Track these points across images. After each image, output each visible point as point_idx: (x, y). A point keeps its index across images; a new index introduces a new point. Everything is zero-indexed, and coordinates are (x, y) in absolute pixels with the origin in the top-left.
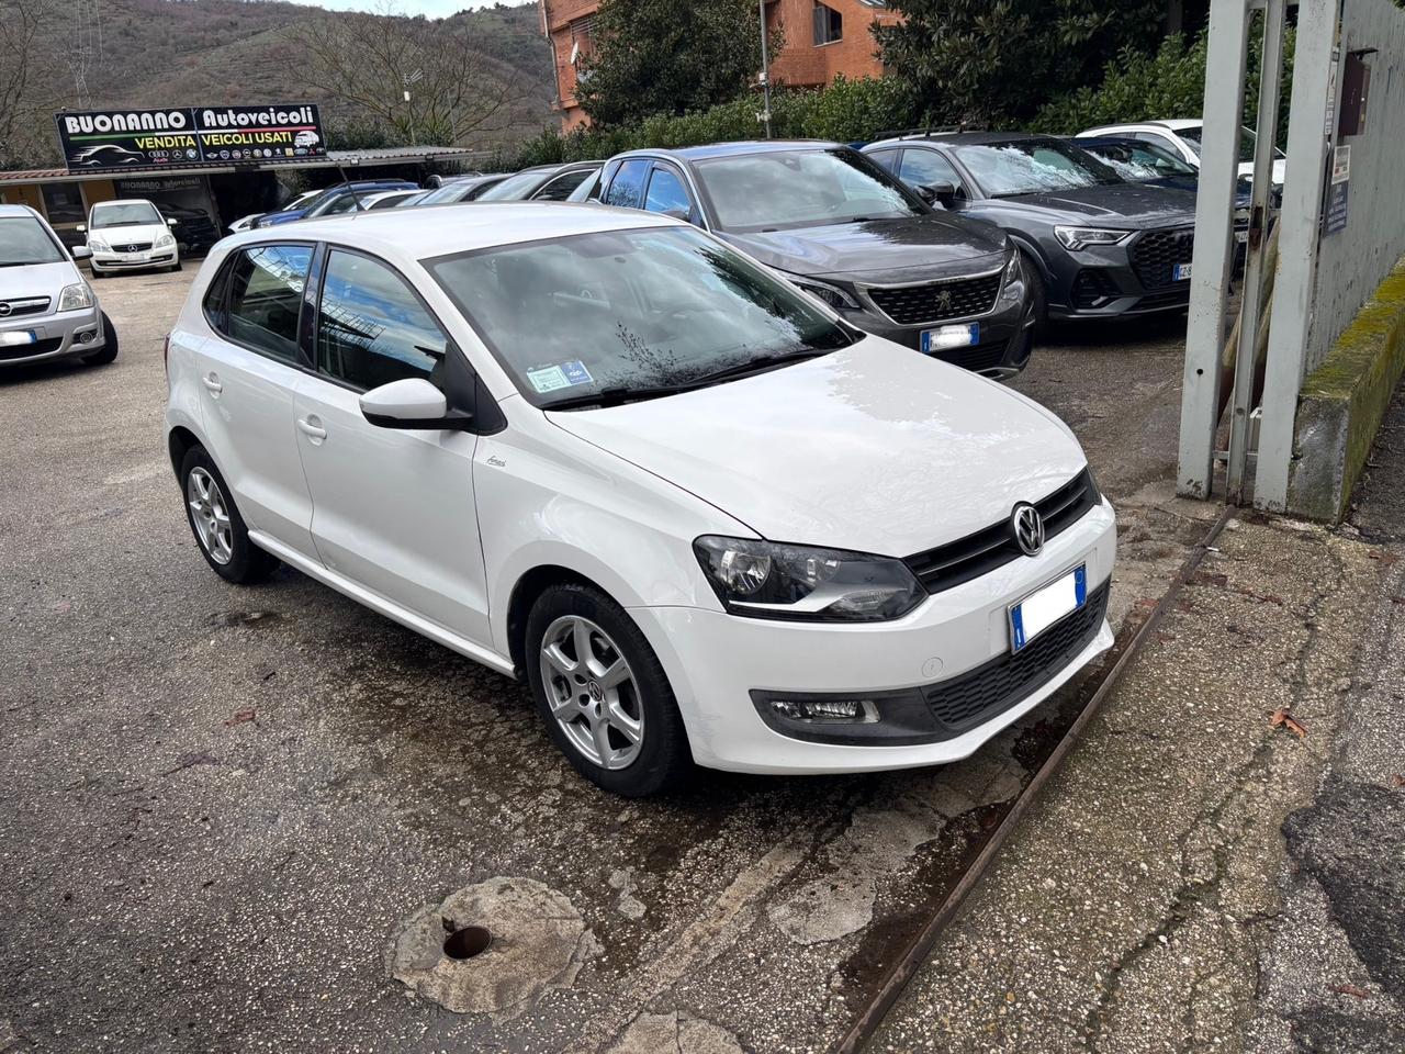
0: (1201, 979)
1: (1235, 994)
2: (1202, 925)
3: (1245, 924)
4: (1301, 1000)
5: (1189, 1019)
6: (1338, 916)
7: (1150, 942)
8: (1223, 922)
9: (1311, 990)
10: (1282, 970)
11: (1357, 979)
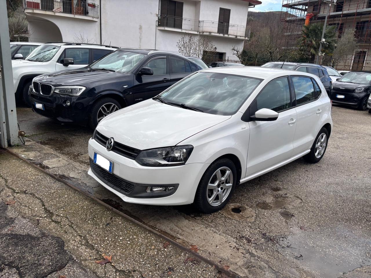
0: (31, 210)
1: (25, 214)
2: (42, 214)
3: (38, 220)
4: (16, 222)
5: (26, 206)
6: (28, 235)
7: (43, 205)
8: (41, 217)
9: (17, 224)
10: (24, 221)
11: (13, 231)
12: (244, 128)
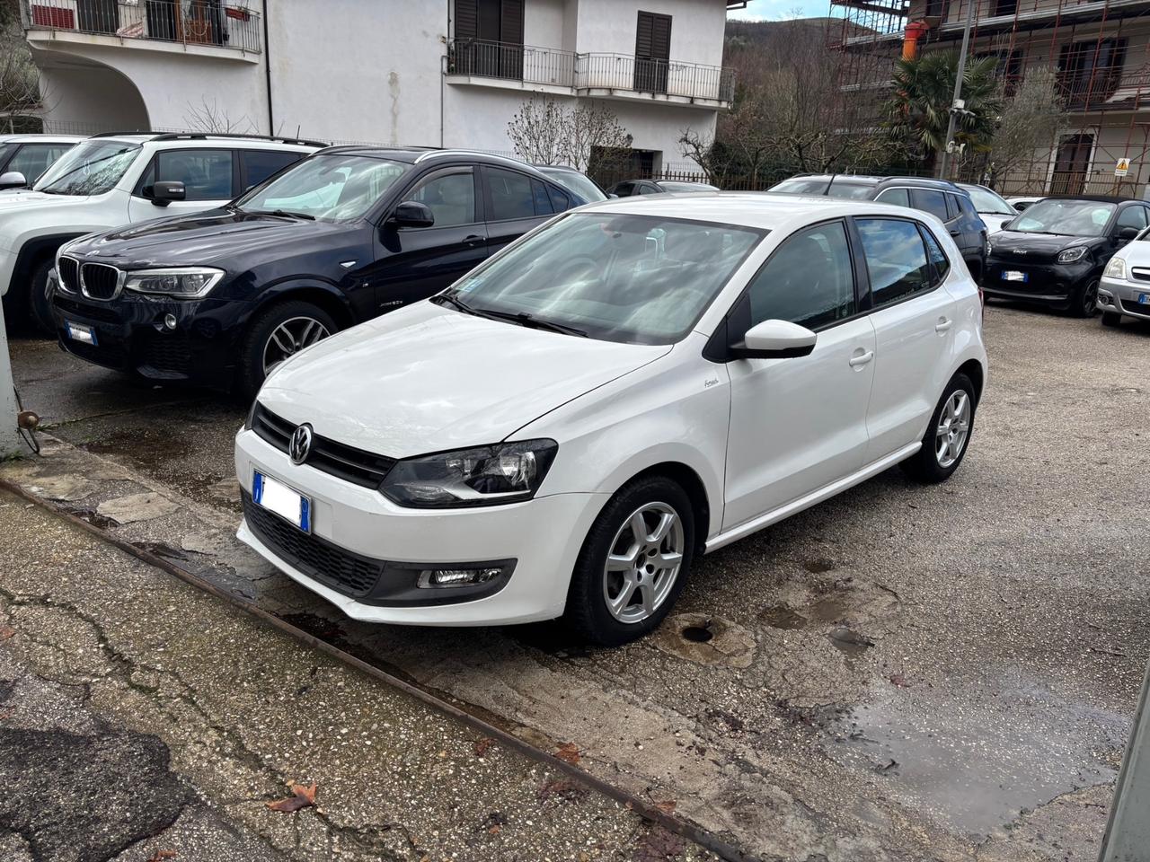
0: (65, 654)
1: (47, 667)
2: (100, 665)
3: (86, 685)
4: (20, 692)
5: (47, 644)
6: (58, 732)
7: (102, 639)
8: (95, 675)
9: (21, 699)
10: (43, 690)
11: (10, 721)
12: (713, 383)
